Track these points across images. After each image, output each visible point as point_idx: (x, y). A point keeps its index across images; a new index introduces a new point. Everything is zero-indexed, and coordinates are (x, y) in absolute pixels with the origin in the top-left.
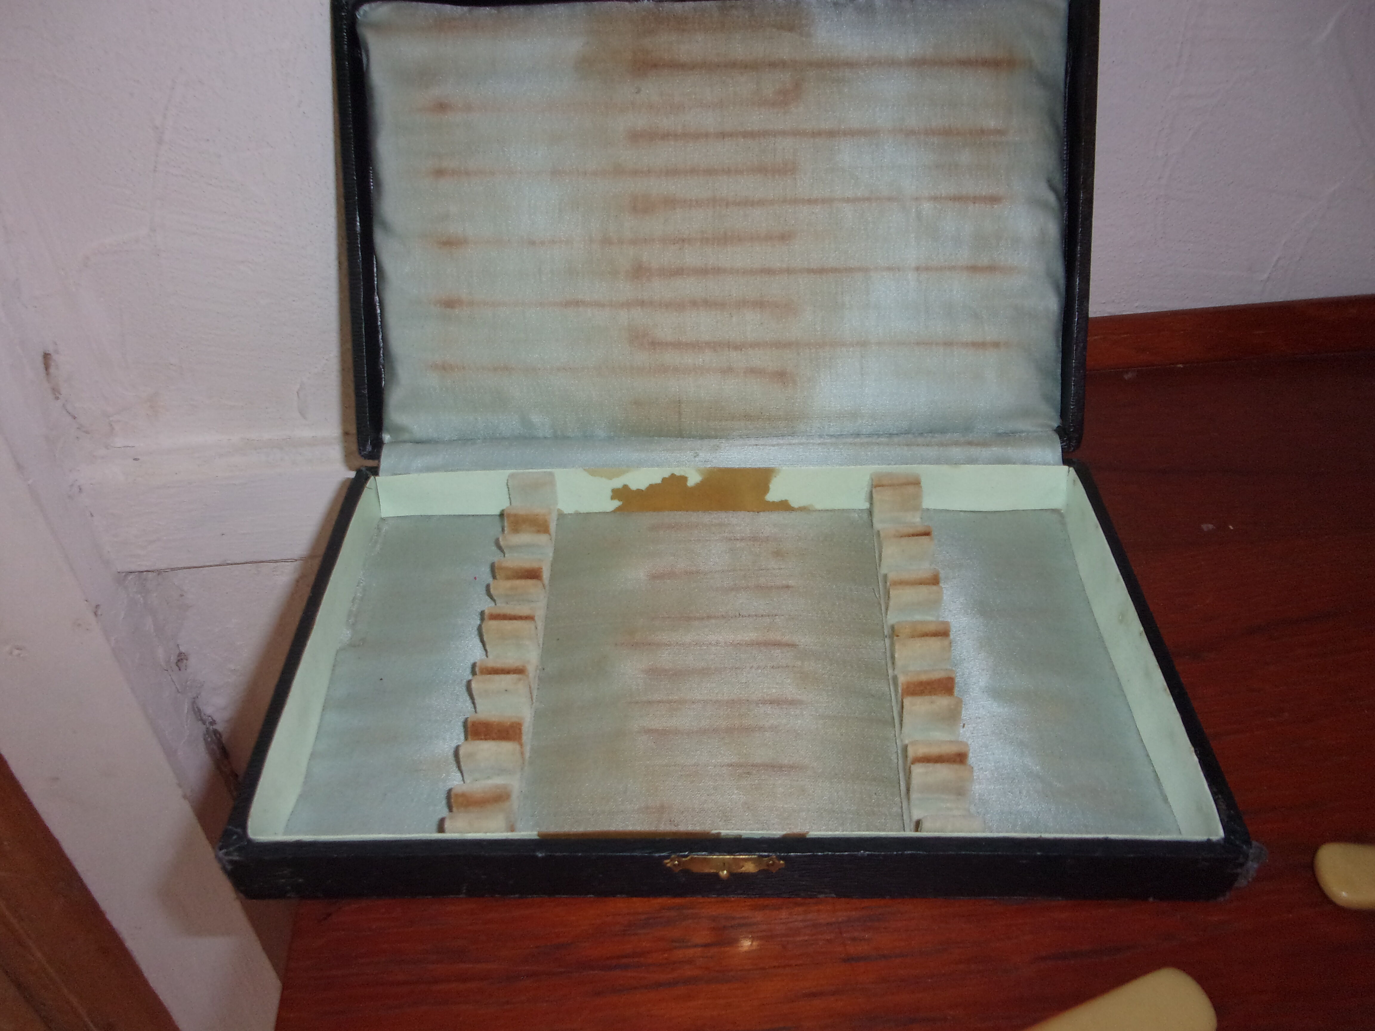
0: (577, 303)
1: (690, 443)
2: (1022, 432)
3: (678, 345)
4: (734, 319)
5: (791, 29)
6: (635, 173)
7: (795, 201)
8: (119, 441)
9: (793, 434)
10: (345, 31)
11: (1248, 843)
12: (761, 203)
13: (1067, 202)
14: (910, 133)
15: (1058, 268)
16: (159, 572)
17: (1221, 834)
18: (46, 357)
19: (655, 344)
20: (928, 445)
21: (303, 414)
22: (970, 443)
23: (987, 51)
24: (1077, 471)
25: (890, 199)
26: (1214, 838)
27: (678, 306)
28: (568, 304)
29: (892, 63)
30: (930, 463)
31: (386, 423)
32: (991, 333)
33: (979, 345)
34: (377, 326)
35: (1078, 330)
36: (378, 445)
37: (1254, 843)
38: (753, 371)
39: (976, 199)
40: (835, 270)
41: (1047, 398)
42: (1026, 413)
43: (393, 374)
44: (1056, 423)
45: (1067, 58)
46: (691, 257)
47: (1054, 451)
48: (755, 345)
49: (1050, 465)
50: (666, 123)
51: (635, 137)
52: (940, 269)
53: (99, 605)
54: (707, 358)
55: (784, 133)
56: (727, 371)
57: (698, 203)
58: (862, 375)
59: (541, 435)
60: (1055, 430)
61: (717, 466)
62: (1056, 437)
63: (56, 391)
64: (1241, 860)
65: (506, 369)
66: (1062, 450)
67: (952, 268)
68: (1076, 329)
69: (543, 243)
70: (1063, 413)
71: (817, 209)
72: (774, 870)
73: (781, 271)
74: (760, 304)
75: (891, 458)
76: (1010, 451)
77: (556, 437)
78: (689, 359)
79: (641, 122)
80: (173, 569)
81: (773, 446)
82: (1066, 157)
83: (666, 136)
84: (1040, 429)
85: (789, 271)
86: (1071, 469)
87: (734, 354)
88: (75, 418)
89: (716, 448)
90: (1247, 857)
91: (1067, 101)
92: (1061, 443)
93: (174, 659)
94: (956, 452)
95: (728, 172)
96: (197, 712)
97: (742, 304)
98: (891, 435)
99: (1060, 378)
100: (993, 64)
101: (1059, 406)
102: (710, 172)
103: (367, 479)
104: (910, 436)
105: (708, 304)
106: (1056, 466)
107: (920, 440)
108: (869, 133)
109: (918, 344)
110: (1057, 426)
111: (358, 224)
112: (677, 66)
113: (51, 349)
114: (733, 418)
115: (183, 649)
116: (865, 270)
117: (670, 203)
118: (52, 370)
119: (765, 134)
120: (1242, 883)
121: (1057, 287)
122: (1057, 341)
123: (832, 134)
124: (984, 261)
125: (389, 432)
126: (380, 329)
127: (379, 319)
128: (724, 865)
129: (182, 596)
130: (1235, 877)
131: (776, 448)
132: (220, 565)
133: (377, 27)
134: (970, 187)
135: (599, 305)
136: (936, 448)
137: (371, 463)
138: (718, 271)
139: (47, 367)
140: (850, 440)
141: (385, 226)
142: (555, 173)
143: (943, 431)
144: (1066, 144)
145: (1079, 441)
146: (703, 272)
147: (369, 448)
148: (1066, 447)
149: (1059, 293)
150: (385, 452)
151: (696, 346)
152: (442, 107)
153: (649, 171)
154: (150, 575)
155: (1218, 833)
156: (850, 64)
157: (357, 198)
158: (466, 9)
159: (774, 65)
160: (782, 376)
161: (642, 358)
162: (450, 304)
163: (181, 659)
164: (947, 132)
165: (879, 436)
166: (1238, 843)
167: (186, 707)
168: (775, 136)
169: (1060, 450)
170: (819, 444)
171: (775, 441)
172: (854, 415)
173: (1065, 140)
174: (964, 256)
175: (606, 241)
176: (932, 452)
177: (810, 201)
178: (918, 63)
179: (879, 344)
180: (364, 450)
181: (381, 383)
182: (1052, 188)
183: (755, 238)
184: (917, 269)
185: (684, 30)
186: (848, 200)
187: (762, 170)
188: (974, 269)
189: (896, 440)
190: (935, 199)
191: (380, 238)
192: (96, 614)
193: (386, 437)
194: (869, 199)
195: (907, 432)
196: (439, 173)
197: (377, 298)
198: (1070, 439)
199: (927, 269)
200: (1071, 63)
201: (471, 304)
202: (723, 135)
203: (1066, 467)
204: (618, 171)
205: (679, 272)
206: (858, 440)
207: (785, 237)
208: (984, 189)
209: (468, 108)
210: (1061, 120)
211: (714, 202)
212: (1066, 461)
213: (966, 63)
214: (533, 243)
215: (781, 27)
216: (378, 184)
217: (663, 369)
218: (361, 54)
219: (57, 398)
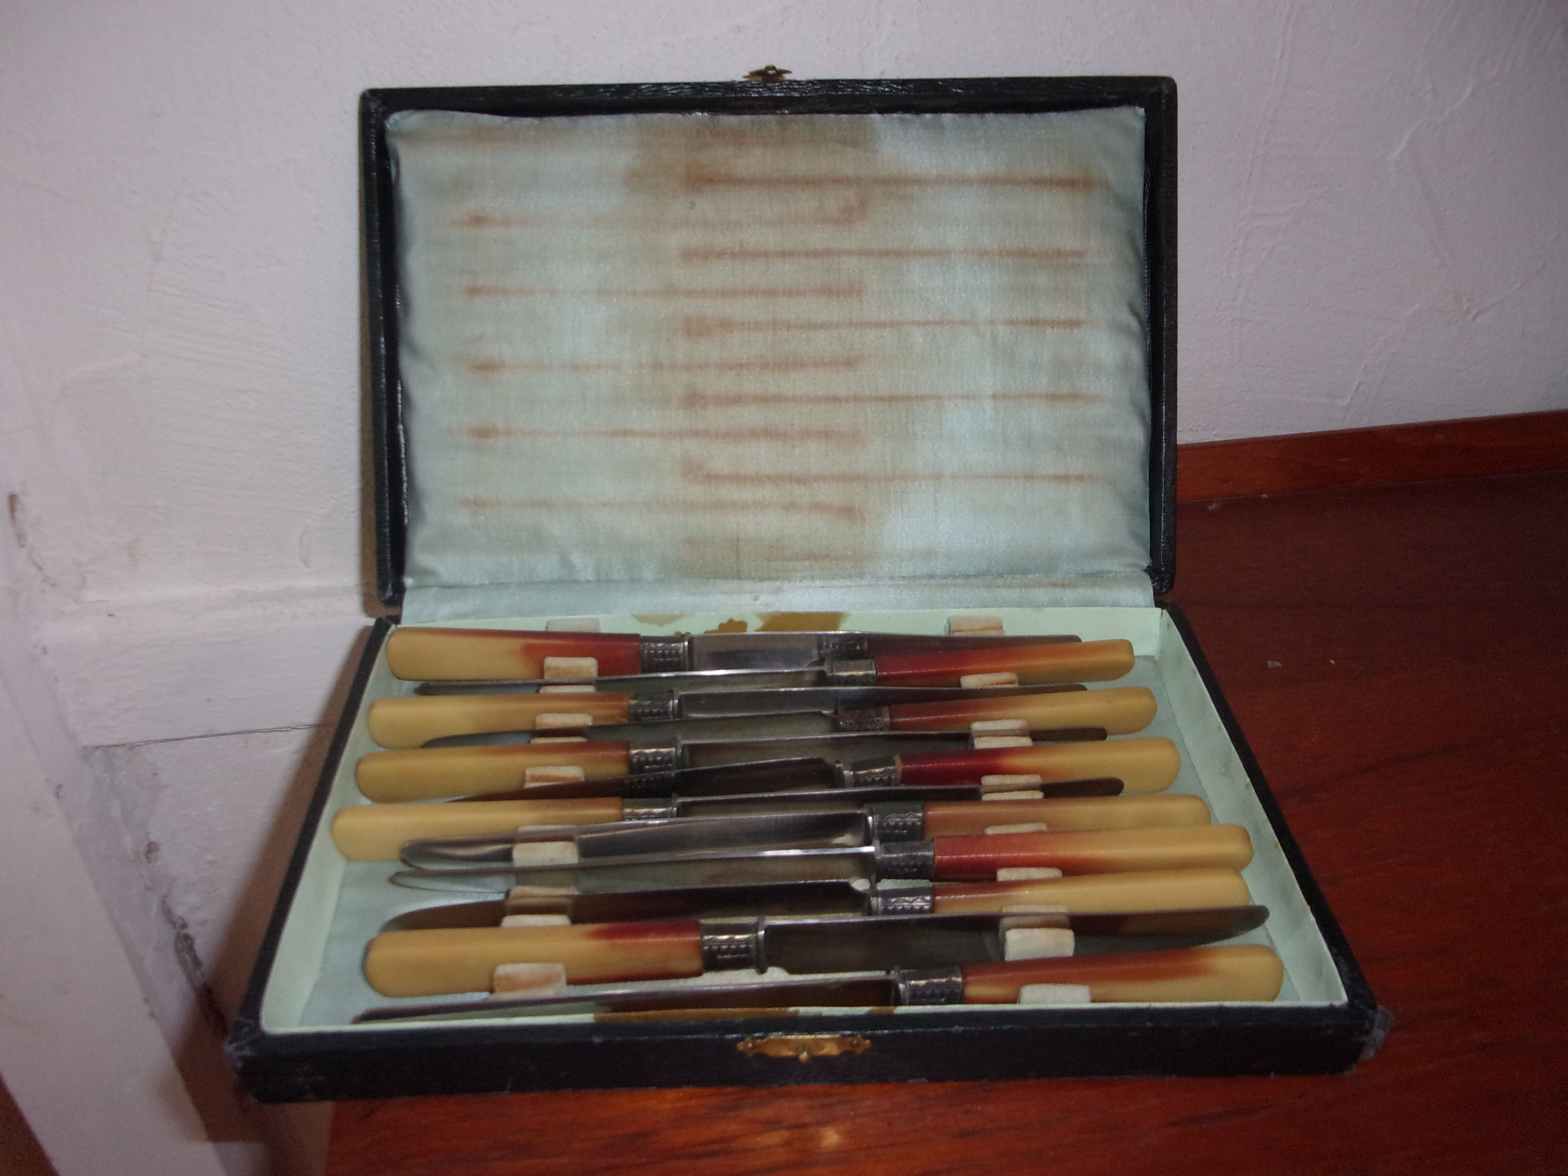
0: (626, 433)
1: (749, 585)
2: (1110, 572)
3: (738, 479)
4: (797, 450)
5: (855, 144)
6: (689, 293)
7: (863, 325)
8: (91, 596)
9: (861, 576)
10: (374, 140)
11: (1373, 1007)
12: (825, 326)
13: (1150, 328)
14: (983, 253)
15: (1143, 396)
16: (132, 747)
17: (1345, 998)
18: (13, 499)
19: (711, 478)
20: (1009, 587)
21: (306, 563)
22: (1054, 585)
23: (1062, 170)
24: (1171, 614)
25: (963, 323)
26: (1337, 1003)
27: (735, 436)
28: (615, 434)
29: (965, 181)
30: (1012, 607)
31: (408, 566)
32: (1075, 465)
33: (1063, 479)
34: (400, 459)
35: (1166, 462)
36: (400, 590)
37: (1380, 1008)
38: (817, 507)
39: (1054, 324)
40: (905, 398)
41: (1135, 535)
42: (1113, 552)
43: (418, 512)
44: (1146, 562)
45: (1145, 179)
46: (751, 384)
47: (1144, 593)
48: (820, 478)
49: (1140, 607)
50: (724, 240)
51: (689, 255)
52: (1019, 397)
53: (61, 785)
54: (767, 492)
55: (849, 253)
56: (791, 507)
57: (758, 326)
58: (936, 511)
59: (582, 579)
60: (1144, 570)
61: (779, 610)
62: (1148, 577)
63: (20, 538)
64: (1367, 1026)
65: (545, 504)
66: (1154, 591)
67: (1030, 396)
68: (1165, 461)
69: (587, 367)
70: (1154, 552)
71: (886, 333)
72: (859, 1051)
73: (847, 400)
74: (825, 435)
75: (969, 601)
76: (1098, 593)
77: (599, 581)
78: (747, 494)
79: (696, 239)
80: (147, 743)
81: (841, 587)
82: (1148, 281)
83: (721, 255)
84: (1128, 570)
85: (857, 399)
86: (1165, 611)
87: (797, 490)
88: (40, 568)
89: (778, 591)
90: (1372, 1022)
91: (1146, 223)
92: (1152, 584)
93: (143, 849)
94: (1039, 594)
95: (790, 293)
96: (167, 912)
97: (806, 434)
98: (968, 576)
99: (1148, 513)
100: (1069, 184)
101: (1149, 545)
102: (771, 293)
103: (388, 628)
104: (989, 577)
105: (771, 434)
106: (1147, 609)
107: (1000, 581)
108: (941, 254)
109: (995, 477)
110: (1147, 566)
111: (383, 346)
112: (733, 181)
113: (18, 490)
114: (797, 558)
115: (153, 838)
116: (939, 398)
117: (727, 325)
118: (18, 514)
119: (827, 253)
120: (1370, 1053)
121: (1143, 417)
122: (1144, 474)
123: (899, 254)
124: (1065, 387)
125: (412, 575)
126: (403, 462)
127: (403, 451)
128: (804, 1046)
129: (155, 774)
130: (1361, 1046)
131: (844, 590)
132: (205, 736)
133: (410, 137)
134: (1047, 311)
135: (649, 434)
136: (1018, 590)
137: (391, 611)
138: (778, 399)
139: (12, 509)
140: (924, 582)
141: (414, 350)
142: (602, 293)
143: (1025, 572)
144: (1146, 267)
145: (1172, 581)
146: (764, 400)
147: (389, 593)
148: (1158, 587)
149: (1144, 423)
150: (407, 598)
151: (757, 479)
152: (478, 220)
153: (704, 292)
154: (120, 751)
155: (1342, 999)
156: (920, 182)
157: (382, 318)
158: (505, 119)
159: (839, 181)
160: (849, 512)
161: (697, 492)
162: (484, 433)
163: (151, 849)
164: (1023, 254)
165: (955, 577)
166: (1362, 1007)
167: (155, 906)
168: (839, 256)
169: (1152, 591)
170: (890, 586)
171: (842, 582)
172: (928, 554)
173: (1146, 263)
174: (1043, 383)
175: (657, 366)
176: (1013, 594)
177: (878, 325)
178: (991, 182)
179: (954, 477)
180: (384, 595)
181: (403, 521)
182: (1135, 313)
183: (818, 364)
184: (994, 397)
185: (741, 144)
186: (918, 324)
187: (827, 291)
188: (1054, 397)
189: (973, 581)
190: (1012, 322)
191: (406, 362)
192: (57, 796)
193: (408, 581)
194: (940, 323)
195: (985, 574)
196: (474, 291)
197: (401, 427)
198: (1161, 580)
199: (1005, 397)
200: (1149, 184)
201: (508, 433)
202: (783, 254)
203: (1159, 610)
204: (670, 291)
205: (737, 400)
206: (932, 581)
207: (851, 363)
208: (1062, 312)
209: (507, 222)
210: (1141, 243)
211: (775, 325)
212: (1159, 604)
213: (1039, 182)
214: (576, 368)
215: (844, 142)
216: (406, 304)
217: (720, 505)
218: (389, 165)
219: (22, 546)
